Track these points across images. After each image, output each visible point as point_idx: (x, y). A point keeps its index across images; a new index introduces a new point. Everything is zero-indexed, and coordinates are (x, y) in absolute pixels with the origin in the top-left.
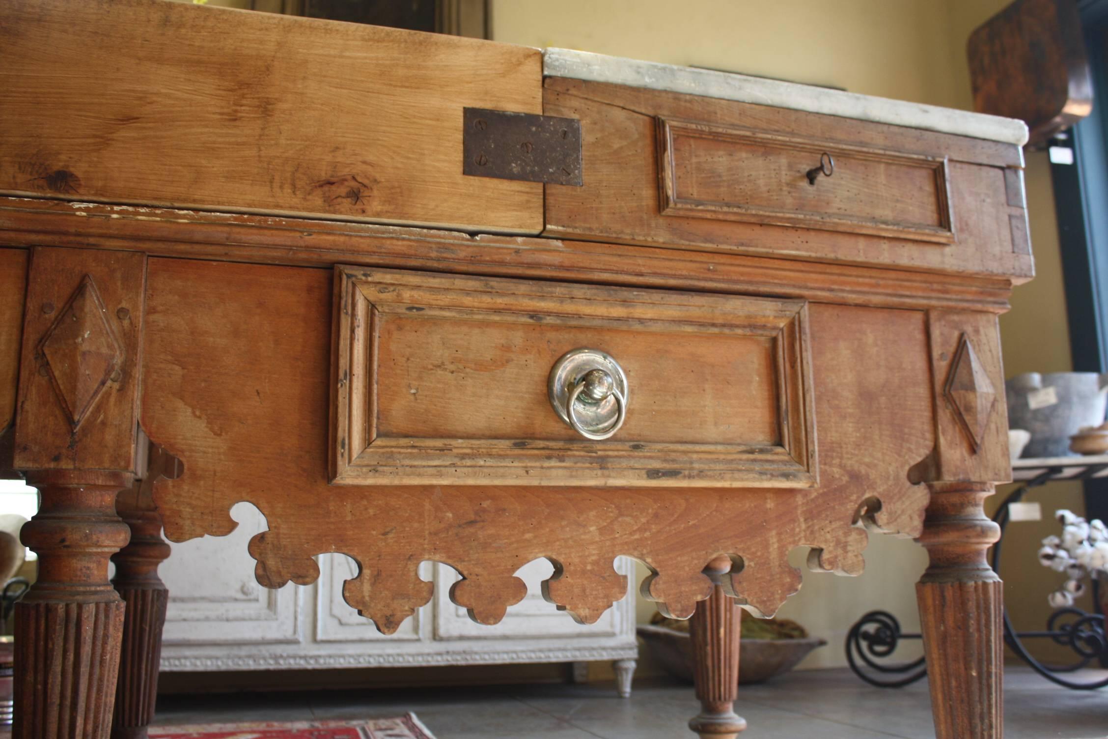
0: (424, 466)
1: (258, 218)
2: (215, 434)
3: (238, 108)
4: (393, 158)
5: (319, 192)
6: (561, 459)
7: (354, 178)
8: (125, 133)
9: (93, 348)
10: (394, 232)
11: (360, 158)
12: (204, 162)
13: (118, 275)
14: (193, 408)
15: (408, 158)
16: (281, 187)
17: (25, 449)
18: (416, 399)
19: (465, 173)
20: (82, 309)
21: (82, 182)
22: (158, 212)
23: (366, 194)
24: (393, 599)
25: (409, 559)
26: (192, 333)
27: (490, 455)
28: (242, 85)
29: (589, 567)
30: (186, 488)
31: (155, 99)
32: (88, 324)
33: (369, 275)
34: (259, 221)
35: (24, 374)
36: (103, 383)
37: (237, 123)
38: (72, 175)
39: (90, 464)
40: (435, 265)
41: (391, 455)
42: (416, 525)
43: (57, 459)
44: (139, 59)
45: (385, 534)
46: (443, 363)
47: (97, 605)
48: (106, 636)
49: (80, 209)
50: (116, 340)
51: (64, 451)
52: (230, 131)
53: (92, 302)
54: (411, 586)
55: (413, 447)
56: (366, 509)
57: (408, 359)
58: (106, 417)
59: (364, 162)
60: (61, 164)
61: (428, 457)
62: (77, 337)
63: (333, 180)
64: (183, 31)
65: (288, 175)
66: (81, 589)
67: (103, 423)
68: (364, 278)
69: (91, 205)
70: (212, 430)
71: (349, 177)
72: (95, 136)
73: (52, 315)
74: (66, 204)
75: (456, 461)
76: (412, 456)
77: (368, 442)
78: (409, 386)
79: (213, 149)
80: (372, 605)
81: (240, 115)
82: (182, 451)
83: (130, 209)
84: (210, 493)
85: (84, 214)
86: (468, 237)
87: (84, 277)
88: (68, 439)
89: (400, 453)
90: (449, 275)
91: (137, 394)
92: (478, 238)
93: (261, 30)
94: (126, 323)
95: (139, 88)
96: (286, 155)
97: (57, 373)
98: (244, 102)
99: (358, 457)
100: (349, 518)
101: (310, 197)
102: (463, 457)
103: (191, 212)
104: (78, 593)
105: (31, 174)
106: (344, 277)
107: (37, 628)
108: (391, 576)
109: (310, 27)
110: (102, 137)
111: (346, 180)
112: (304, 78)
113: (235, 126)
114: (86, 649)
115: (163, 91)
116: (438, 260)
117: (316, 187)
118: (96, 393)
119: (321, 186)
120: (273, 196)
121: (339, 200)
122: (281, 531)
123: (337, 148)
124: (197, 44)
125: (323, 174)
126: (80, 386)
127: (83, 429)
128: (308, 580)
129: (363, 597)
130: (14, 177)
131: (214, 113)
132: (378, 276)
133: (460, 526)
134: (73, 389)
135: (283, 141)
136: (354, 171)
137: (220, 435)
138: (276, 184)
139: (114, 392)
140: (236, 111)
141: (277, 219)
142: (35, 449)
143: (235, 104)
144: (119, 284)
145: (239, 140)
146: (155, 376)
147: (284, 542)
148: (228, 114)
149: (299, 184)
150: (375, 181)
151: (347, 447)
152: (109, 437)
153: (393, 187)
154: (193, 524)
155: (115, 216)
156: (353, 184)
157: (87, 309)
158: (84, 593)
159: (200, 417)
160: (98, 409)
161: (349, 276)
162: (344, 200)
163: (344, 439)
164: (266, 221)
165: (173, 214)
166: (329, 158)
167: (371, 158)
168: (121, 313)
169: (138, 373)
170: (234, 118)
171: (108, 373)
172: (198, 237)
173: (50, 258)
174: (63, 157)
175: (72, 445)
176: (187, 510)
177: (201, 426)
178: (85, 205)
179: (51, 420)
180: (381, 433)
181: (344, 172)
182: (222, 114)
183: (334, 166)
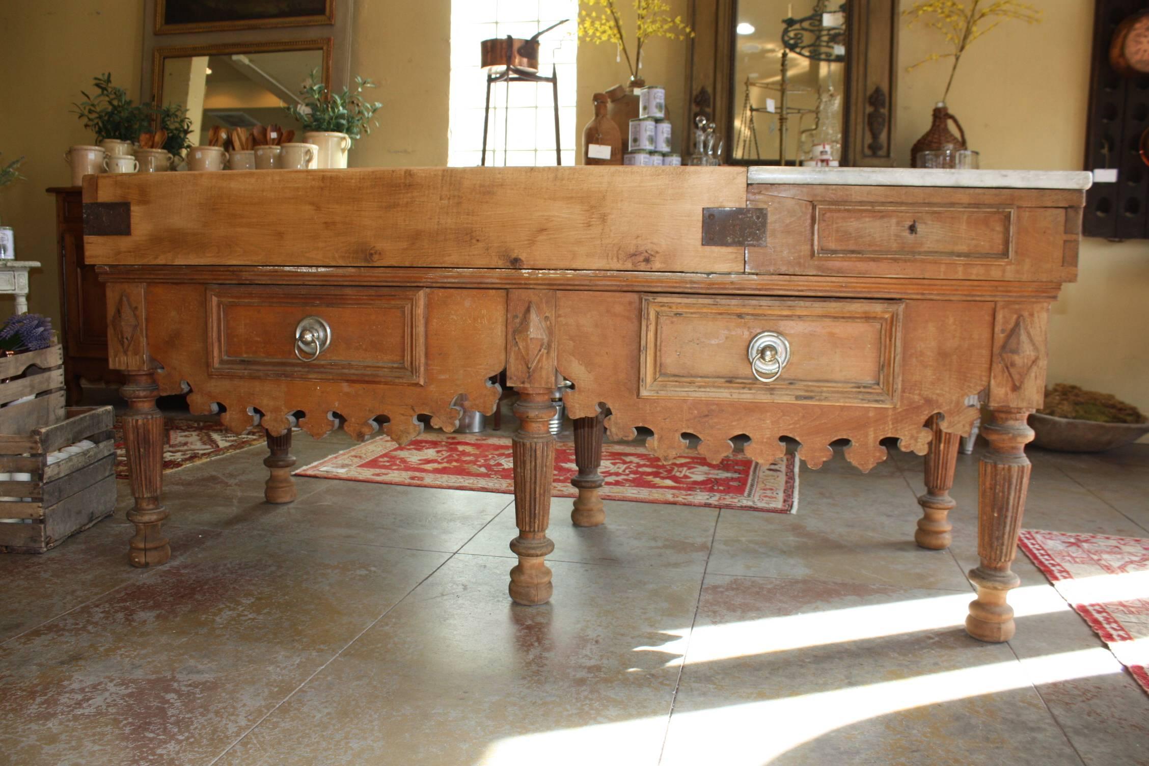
0: (678, 391)
1: (603, 272)
3: (591, 220)
4: (666, 240)
5: (630, 260)
6: (750, 389)
7: (646, 252)
8: (541, 237)
9: (535, 336)
10: (668, 276)
11: (649, 241)
12: (576, 249)
13: (544, 301)
14: (579, 360)
15: (674, 239)
16: (612, 259)
17: (511, 378)
18: (679, 357)
19: (703, 245)
20: (529, 319)
21: (525, 263)
22: (558, 272)
23: (653, 260)
24: (668, 449)
25: (676, 431)
26: (577, 326)
27: (714, 387)
28: (592, 207)
30: (576, 395)
31: (553, 219)
32: (532, 325)
33: (655, 300)
34: (604, 274)
35: (509, 347)
36: (540, 351)
37: (591, 228)
38: (520, 259)
39: (536, 385)
40: (690, 291)
41: (665, 386)
42: (679, 416)
43: (523, 383)
44: (545, 199)
45: (665, 419)
46: (693, 340)
47: (543, 443)
48: (547, 456)
49: (525, 273)
50: (544, 331)
51: (526, 380)
52: (588, 232)
53: (534, 317)
55: (676, 381)
56: (656, 408)
57: (676, 338)
58: (542, 365)
59: (652, 243)
60: (516, 254)
61: (683, 387)
62: (527, 331)
63: (636, 253)
64: (564, 182)
65: (615, 252)
67: (541, 368)
68: (653, 301)
69: (530, 271)
70: (587, 370)
71: (644, 251)
72: (529, 240)
73: (518, 320)
74: (519, 271)
75: (697, 389)
76: (676, 386)
77: (655, 380)
78: (676, 351)
79: (580, 242)
80: (658, 451)
81: (592, 223)
82: (575, 380)
83: (546, 271)
84: (587, 398)
85: (527, 275)
86: (705, 276)
87: (530, 302)
88: (528, 375)
89: (670, 384)
90: (696, 296)
91: (554, 354)
92: (711, 276)
94: (548, 323)
95: (546, 214)
96: (614, 242)
97: (521, 347)
98: (593, 216)
99: (650, 386)
100: (648, 411)
101: (625, 264)
102: (700, 387)
103: (573, 271)
104: (535, 438)
105: (504, 260)
106: (643, 301)
107: (520, 451)
108: (667, 438)
110: (532, 240)
111: (642, 253)
112: (622, 200)
114: (539, 461)
115: (557, 214)
116: (691, 288)
117: (628, 258)
118: (537, 355)
119: (631, 257)
120: (608, 264)
121: (639, 264)
122: (618, 417)
123: (638, 237)
124: (570, 188)
125: (632, 251)
126: (530, 352)
127: (534, 371)
129: (654, 447)
130: (497, 263)
131: (580, 224)
132: (660, 299)
133: (700, 417)
134: (528, 354)
135: (612, 235)
136: (646, 248)
137: (590, 373)
138: (610, 256)
139: (545, 355)
140: (590, 222)
141: (612, 272)
142: (515, 378)
143: (590, 218)
144: (544, 305)
145: (592, 236)
146: (562, 346)
147: (619, 421)
148: (587, 223)
149: (620, 257)
150: (657, 252)
151: (644, 382)
152: (544, 373)
153: (666, 255)
154: (580, 411)
155: (540, 275)
156: (646, 254)
157: (531, 318)
158: (537, 438)
159: (581, 365)
160: (539, 361)
161: (646, 300)
162: (642, 264)
163: (643, 378)
164: (607, 274)
165: (565, 272)
166: (634, 242)
167: (655, 241)
168: (547, 318)
169: (555, 345)
170: (589, 225)
171: (541, 346)
173: (515, 294)
174: (516, 251)
175: (529, 377)
176: (577, 406)
177: (583, 368)
178: (527, 271)
179: (520, 366)
180: (661, 374)
181: (642, 249)
182: (583, 224)
183: (637, 246)
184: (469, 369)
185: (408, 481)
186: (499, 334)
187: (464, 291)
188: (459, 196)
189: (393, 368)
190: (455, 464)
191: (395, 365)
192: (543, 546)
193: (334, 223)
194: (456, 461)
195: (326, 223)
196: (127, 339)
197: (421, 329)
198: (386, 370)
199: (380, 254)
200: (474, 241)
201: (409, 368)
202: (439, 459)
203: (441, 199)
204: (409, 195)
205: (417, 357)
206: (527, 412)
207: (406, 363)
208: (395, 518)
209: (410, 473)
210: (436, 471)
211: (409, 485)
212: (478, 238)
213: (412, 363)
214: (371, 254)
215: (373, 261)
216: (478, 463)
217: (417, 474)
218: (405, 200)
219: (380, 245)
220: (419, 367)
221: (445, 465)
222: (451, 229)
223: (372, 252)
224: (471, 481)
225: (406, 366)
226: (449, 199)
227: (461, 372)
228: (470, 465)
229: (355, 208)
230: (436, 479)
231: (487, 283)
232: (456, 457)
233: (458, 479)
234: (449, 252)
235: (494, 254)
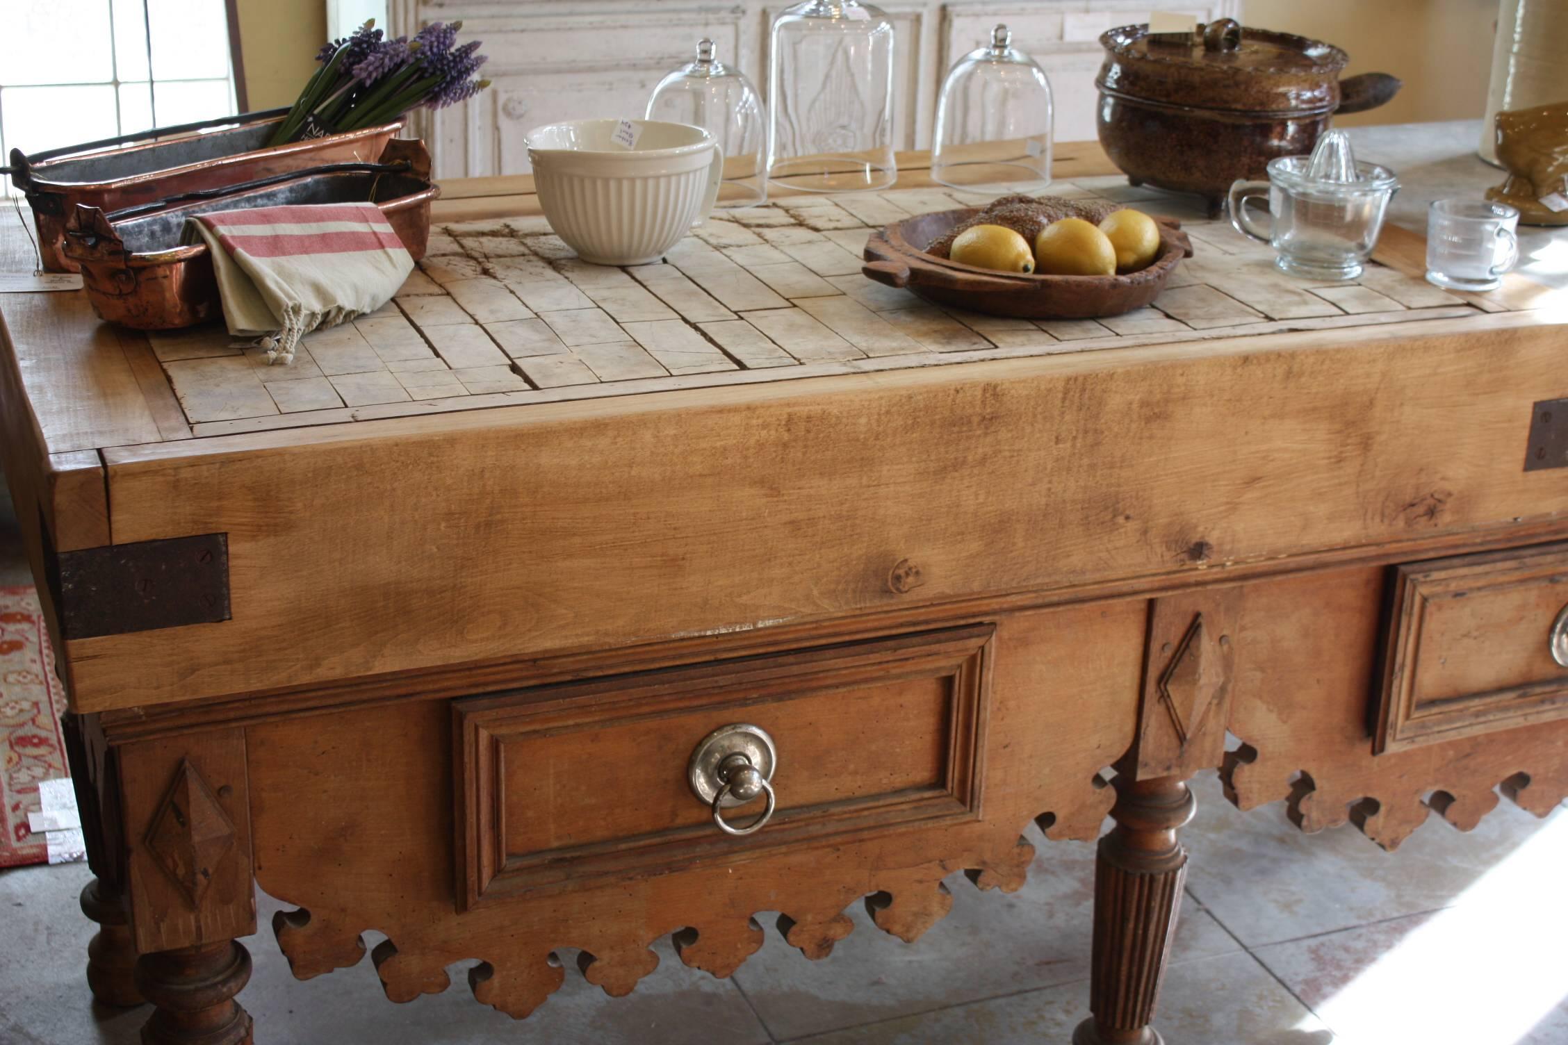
2: (1283, 722)
3: (1344, 449)
4: (1466, 469)
5: (1403, 515)
6: (1553, 703)
7: (1432, 496)
8: (1250, 495)
9: (1207, 681)
11: (1439, 475)
12: (1312, 508)
13: (1222, 607)
14: (1268, 704)
15: (1479, 466)
16: (1373, 519)
17: (1146, 765)
18: (1444, 668)
19: (1524, 470)
20: (1198, 648)
21: (1213, 548)
23: (1440, 508)
24: (1399, 825)
26: (1272, 642)
27: (1498, 709)
28: (1349, 424)
29: (1550, 775)
30: (1258, 769)
31: (1275, 455)
32: (1202, 660)
35: (1146, 706)
36: (1208, 703)
37: (1342, 464)
38: (1207, 544)
39: (1192, 768)
41: (1423, 724)
43: (1168, 768)
44: (1265, 418)
45: (1401, 777)
46: (1469, 632)
50: (1219, 666)
51: (1174, 761)
52: (1335, 474)
54: (1415, 814)
55: (1441, 713)
58: (1206, 728)
59: (1442, 478)
60: (1199, 536)
61: (1451, 721)
63: (1415, 501)
64: (1303, 380)
65: (1380, 503)
67: (1205, 734)
70: (1280, 719)
71: (1428, 496)
72: (1227, 503)
73: (1170, 653)
75: (1473, 720)
76: (1440, 723)
77: (1408, 717)
78: (1440, 658)
79: (1320, 494)
80: (1383, 832)
81: (1344, 455)
82: (1257, 741)
87: (1197, 616)
88: (1178, 752)
89: (1433, 721)
90: (1490, 557)
91: (1227, 703)
93: (1369, 362)
95: (1263, 447)
96: (1380, 486)
98: (1349, 441)
99: (1400, 730)
101: (1395, 522)
102: (1477, 715)
105: (1176, 550)
106: (1409, 582)
108: (1402, 809)
109: (1412, 349)
110: (1232, 503)
111: (1425, 499)
112: (1401, 405)
113: (1340, 468)
115: (1282, 446)
116: (1481, 544)
117: (1400, 511)
119: (1405, 510)
121: (1418, 519)
122: (1326, 789)
123: (1421, 470)
124: (1314, 391)
125: (1408, 497)
126: (1192, 714)
127: (1190, 741)
129: (1377, 828)
130: (1162, 556)
131: (1324, 458)
132: (1435, 575)
133: (1458, 760)
134: (1189, 716)
135: (1378, 473)
136: (1433, 489)
137: (1286, 722)
138: (1369, 515)
139: (1213, 709)
140: (1342, 453)
142: (1153, 764)
143: (1342, 446)
144: (1222, 615)
145: (1342, 481)
147: (1326, 798)
148: (1336, 456)
149: (1387, 512)
150: (1450, 494)
151: (1393, 726)
152: (1207, 743)
153: (1463, 498)
154: (1261, 796)
156: (1431, 501)
157: (1202, 648)
159: (1272, 711)
160: (1202, 723)
161: (1412, 581)
162: (1422, 519)
163: (1392, 720)
166: (1414, 481)
167: (1449, 473)
168: (1223, 639)
169: (1231, 686)
170: (1340, 460)
171: (1213, 694)
172: (1292, 565)
173: (1170, 603)
174: (1201, 529)
175: (1182, 754)
176: (1256, 786)
177: (1273, 716)
179: (1165, 739)
180: (1417, 705)
181: (1425, 492)
182: (1330, 458)
183: (1417, 488)
188: (1096, 431)
189: (920, 800)
191: (926, 793)
193: (812, 521)
195: (792, 522)
196: (205, 873)
198: (905, 807)
199: (917, 573)
200: (1121, 520)
201: (957, 793)
203: (1058, 441)
204: (989, 439)
205: (978, 769)
207: (949, 783)
212: (1128, 512)
213: (963, 782)
214: (898, 578)
215: (901, 592)
218: (980, 450)
219: (919, 555)
222: (1074, 501)
223: (901, 572)
225: (949, 789)
226: (1075, 438)
229: (865, 481)
234: (1068, 549)
235: (1157, 540)
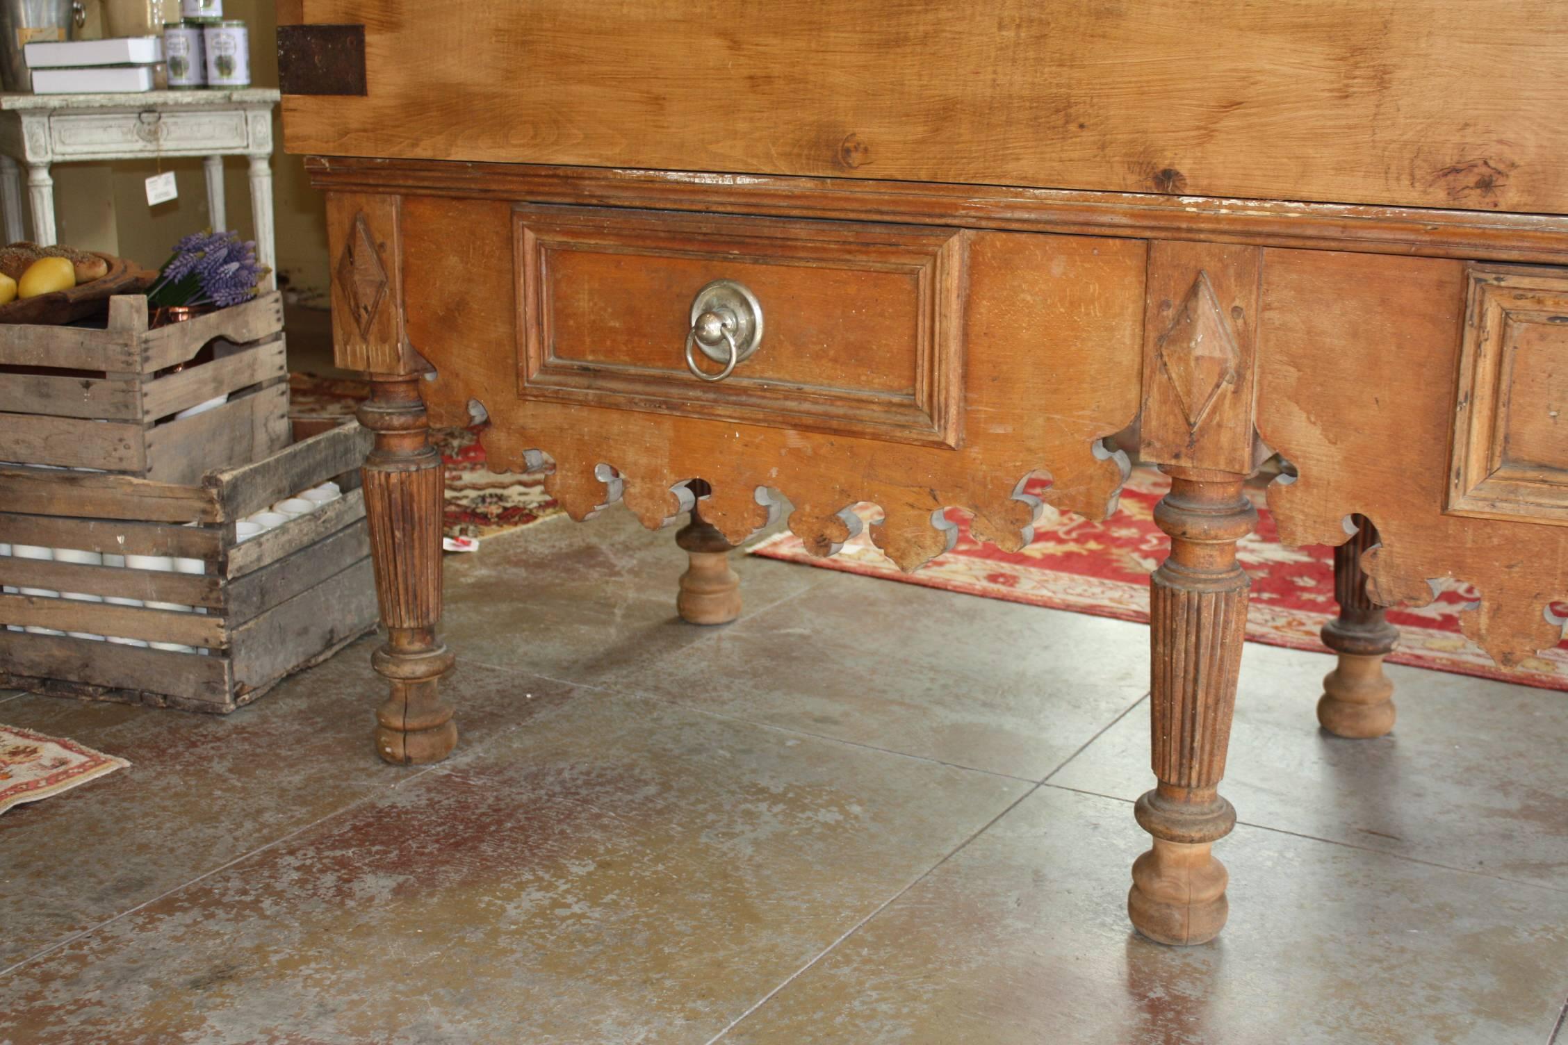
0: (1552, 507)
1: (1375, 209)
2: (1330, 442)
3: (1350, 81)
4: (1537, 134)
5: (1442, 182)
7: (1486, 163)
8: (1230, 122)
9: (1207, 353)
10: (1539, 223)
11: (1494, 137)
12: (1311, 151)
13: (1231, 271)
14: (1308, 413)
15: (1559, 132)
16: (1398, 179)
17: (1149, 444)
18: (1556, 423)
20: (1195, 311)
21: (1188, 181)
22: (1267, 205)
23: (1500, 182)
24: (1513, 636)
25: (1536, 597)
26: (1309, 333)
28: (1356, 50)
30: (1299, 494)
31: (1259, 78)
32: (1200, 326)
33: (1502, 280)
34: (1376, 213)
35: (1147, 372)
36: (1218, 386)
37: (1349, 101)
38: (1177, 174)
39: (1207, 464)
41: (1515, 491)
42: (1546, 562)
43: (1177, 456)
44: (1241, 29)
45: (1510, 567)
47: (1217, 594)
49: (1189, 205)
50: (1230, 342)
51: (1184, 450)
52: (1340, 112)
53: (1207, 308)
54: (1535, 626)
55: (1544, 481)
56: (1490, 538)
57: (1550, 376)
58: (1221, 419)
59: (1501, 142)
60: (1167, 162)
61: (1558, 495)
62: (1190, 340)
63: (1460, 166)
65: (1406, 163)
66: (1203, 576)
67: (1219, 425)
68: (1495, 283)
69: (1200, 200)
70: (1326, 437)
71: (1481, 162)
72: (1198, 128)
73: (1170, 313)
74: (1175, 198)
76: (1540, 493)
77: (1489, 473)
78: (1549, 408)
79: (1322, 135)
80: (1489, 639)
81: (1352, 90)
82: (1296, 457)
83: (1239, 203)
84: (1323, 503)
85: (1194, 209)
87: (1199, 272)
88: (1187, 439)
89: (1527, 487)
91: (1251, 397)
94: (1240, 322)
95: (1242, 66)
96: (1405, 137)
97: (1174, 376)
98: (1357, 73)
99: (1476, 489)
100: (1469, 545)
101: (1431, 190)
103: (1302, 205)
105: (1140, 174)
106: (1472, 282)
107: (1165, 607)
108: (1513, 612)
110: (1205, 129)
111: (1475, 166)
112: (1430, 34)
113: (1347, 105)
115: (1268, 67)
117: (1439, 177)
118: (1211, 396)
119: (1445, 175)
120: (1388, 190)
121: (1466, 192)
122: (1395, 549)
123: (1467, 125)
125: (1448, 159)
126: (1195, 390)
127: (1201, 429)
128: (1420, 602)
129: (1479, 629)
130: (1124, 179)
131: (1323, 90)
132: (1513, 279)
134: (1189, 393)
135: (1401, 121)
136: (1487, 154)
137: (1335, 443)
138: (1392, 177)
139: (1229, 395)
140: (1347, 86)
141: (1397, 210)
142: (1158, 445)
143: (1347, 77)
144: (1232, 280)
145: (1351, 122)
146: (1270, 377)
147: (1398, 561)
148: (1339, 90)
149: (1418, 173)
150: (1513, 165)
151: (1462, 478)
152: (1225, 438)
153: (1536, 173)
154: (1305, 531)
155: (1224, 211)
156: (1484, 170)
157: (1200, 312)
158: (1205, 581)
159: (1314, 423)
160: (1214, 410)
161: (1478, 281)
162: (1473, 192)
163: (1459, 469)
164: (1384, 213)
165: (1282, 206)
166: (1456, 138)
167: (1510, 136)
168: (1236, 310)
169: (1253, 376)
170: (1344, 95)
171: (1222, 375)
172: (1310, 231)
173: (1166, 252)
174: (1169, 154)
175: (1191, 444)
176: (1300, 517)
177: (1316, 433)
178: (1193, 200)
179: (1171, 419)
180: (1506, 461)
181: (1474, 155)
182: (1331, 91)
183: (1462, 148)
184: (1057, 417)
185: (983, 584)
186: (1128, 341)
187: (1052, 240)
188: (1041, 21)
189: (891, 404)
190: (1092, 545)
191: (896, 399)
192: (1207, 821)
193: (769, 79)
194: (1098, 538)
195: (751, 78)
196: (366, 308)
197: (952, 324)
198: (875, 407)
199: (866, 150)
200: (1073, 127)
201: (926, 408)
202: (1061, 532)
203: (1001, 27)
204: (931, 17)
205: (943, 384)
206: (1184, 524)
207: (919, 396)
208: (932, 680)
209: (992, 565)
210: (1050, 562)
211: (984, 595)
212: (1081, 120)
213: (931, 396)
215: (851, 167)
216: (1144, 547)
217: (1006, 568)
218: (921, 28)
219: (866, 131)
220: (947, 406)
221: (1072, 547)
222: (1021, 97)
223: (849, 145)
224: (1116, 594)
225: (919, 404)
226: (1019, 26)
227: (1040, 421)
228: (1123, 551)
229: (813, 46)
230: (1042, 584)
231: (1102, 225)
232: (1100, 528)
233: (1090, 585)
234: (1017, 151)
235: (1117, 158)
